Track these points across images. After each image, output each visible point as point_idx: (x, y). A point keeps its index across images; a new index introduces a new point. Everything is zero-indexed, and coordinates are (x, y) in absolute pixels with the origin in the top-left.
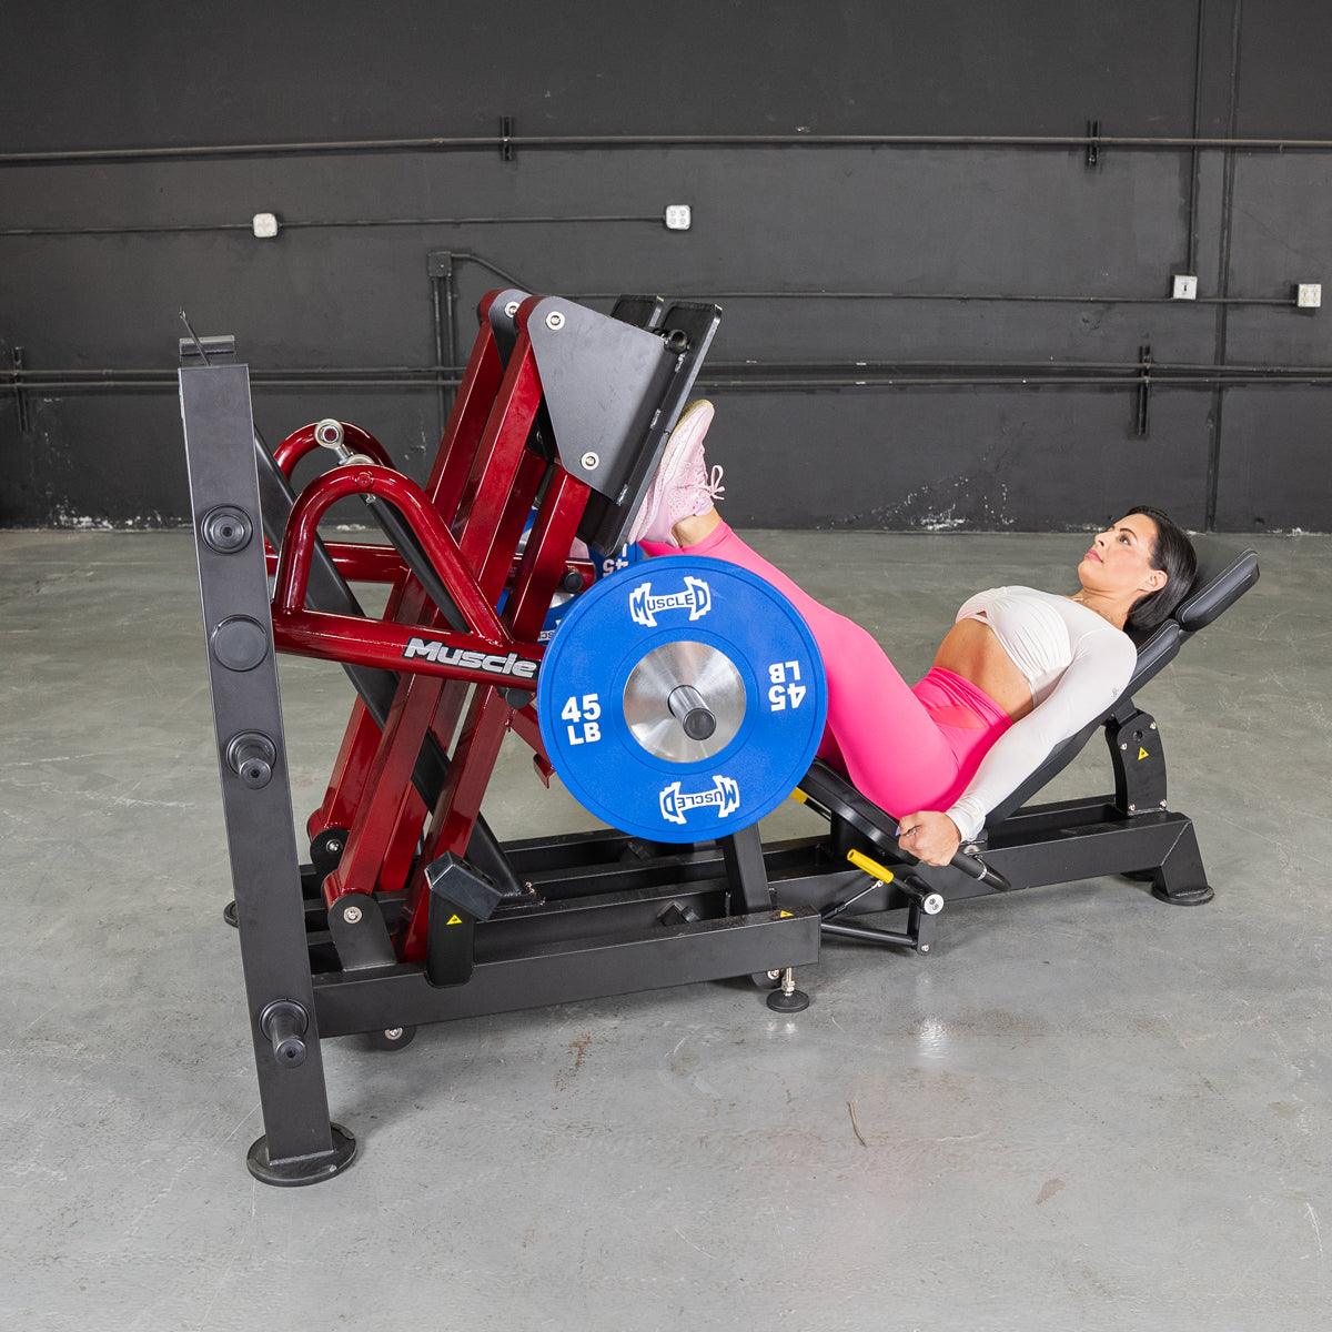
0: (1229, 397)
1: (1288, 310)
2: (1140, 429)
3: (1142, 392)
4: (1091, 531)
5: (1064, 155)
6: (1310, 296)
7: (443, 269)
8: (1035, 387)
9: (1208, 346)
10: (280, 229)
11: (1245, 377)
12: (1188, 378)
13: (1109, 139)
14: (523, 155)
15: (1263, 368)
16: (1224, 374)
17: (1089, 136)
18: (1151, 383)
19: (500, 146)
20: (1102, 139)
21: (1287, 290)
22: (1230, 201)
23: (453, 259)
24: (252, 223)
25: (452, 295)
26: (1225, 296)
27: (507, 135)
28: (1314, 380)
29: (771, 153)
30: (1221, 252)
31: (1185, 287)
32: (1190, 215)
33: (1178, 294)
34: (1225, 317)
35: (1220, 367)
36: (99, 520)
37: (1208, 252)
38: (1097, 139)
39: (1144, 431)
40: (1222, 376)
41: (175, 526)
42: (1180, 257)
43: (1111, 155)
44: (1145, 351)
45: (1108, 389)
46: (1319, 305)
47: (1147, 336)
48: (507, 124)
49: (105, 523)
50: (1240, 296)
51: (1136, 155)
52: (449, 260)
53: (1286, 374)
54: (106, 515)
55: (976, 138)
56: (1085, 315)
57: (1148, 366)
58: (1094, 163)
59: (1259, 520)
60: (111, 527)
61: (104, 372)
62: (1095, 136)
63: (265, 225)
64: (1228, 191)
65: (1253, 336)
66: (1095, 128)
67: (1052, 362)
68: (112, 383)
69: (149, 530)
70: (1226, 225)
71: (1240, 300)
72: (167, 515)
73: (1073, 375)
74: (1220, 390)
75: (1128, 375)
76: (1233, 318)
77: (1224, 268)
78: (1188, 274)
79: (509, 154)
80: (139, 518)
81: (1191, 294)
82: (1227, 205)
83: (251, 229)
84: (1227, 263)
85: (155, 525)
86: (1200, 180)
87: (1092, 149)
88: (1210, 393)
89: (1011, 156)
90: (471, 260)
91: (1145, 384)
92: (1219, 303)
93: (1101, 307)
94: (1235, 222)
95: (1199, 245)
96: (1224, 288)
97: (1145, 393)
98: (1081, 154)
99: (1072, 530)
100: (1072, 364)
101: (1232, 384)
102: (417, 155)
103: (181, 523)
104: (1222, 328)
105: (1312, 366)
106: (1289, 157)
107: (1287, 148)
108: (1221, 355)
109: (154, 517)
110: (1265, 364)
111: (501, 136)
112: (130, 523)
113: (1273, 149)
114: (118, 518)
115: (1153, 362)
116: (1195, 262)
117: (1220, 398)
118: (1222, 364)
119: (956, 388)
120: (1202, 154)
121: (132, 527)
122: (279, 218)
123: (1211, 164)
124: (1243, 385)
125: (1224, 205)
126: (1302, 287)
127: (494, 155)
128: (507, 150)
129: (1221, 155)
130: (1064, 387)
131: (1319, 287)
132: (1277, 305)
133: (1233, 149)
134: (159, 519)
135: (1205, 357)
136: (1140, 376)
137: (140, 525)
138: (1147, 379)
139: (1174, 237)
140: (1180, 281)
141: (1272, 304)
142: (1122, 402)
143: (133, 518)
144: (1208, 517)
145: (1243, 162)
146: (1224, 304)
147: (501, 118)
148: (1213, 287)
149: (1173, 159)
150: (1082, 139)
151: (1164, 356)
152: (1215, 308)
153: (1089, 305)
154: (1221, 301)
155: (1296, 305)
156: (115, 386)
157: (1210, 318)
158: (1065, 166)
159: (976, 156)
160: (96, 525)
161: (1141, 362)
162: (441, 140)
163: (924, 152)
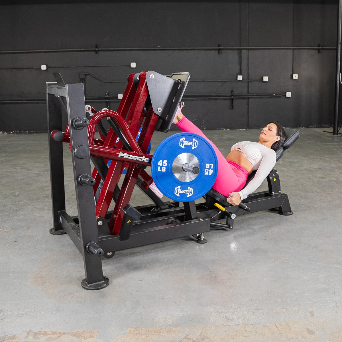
0: (250, 100)
1: (262, 82)
2: (232, 107)
3: (232, 100)
4: (223, 130)
5: (214, 51)
6: (266, 79)
7: (83, 77)
8: (209, 99)
9: (245, 90)
10: (47, 68)
11: (253, 96)
12: (241, 97)
13: (222, 48)
14: (100, 52)
15: (257, 94)
16: (249, 95)
17: (218, 47)
18: (234, 98)
19: (95, 51)
20: (221, 48)
21: (261, 78)
22: (248, 60)
23: (85, 74)
24: (41, 67)
25: (85, 82)
26: (248, 79)
27: (97, 48)
28: (268, 96)
29: (153, 52)
30: (247, 70)
31: (240, 78)
32: (240, 63)
33: (238, 79)
34: (248, 83)
35: (248, 94)
36: (4, 132)
37: (244, 70)
38: (220, 48)
39: (233, 108)
40: (249, 96)
41: (22, 133)
42: (238, 72)
43: (223, 51)
44: (232, 91)
45: (225, 99)
46: (268, 81)
47: (232, 88)
48: (97, 46)
49: (6, 133)
50: (251, 79)
51: (228, 51)
52: (84, 75)
53: (261, 95)
54: (6, 131)
55: (195, 48)
56: (219, 84)
57: (233, 94)
58: (220, 53)
59: (258, 126)
60: (7, 134)
61: (7, 99)
62: (220, 47)
63: (44, 67)
64: (248, 58)
65: (255, 88)
66: (220, 45)
67: (213, 94)
68: (8, 102)
69: (16, 134)
70: (248, 65)
71: (251, 80)
72: (20, 131)
73: (217, 97)
74: (248, 99)
75: (229, 96)
76: (250, 84)
77: (248, 74)
78: (240, 75)
79: (97, 52)
80: (13, 132)
81: (241, 79)
82: (248, 61)
83: (41, 68)
84: (248, 72)
85: (17, 133)
86: (242, 56)
87: (219, 50)
88: (246, 100)
89: (203, 52)
90: (89, 75)
91: (232, 98)
92: (247, 81)
93: (222, 82)
94: (249, 64)
95: (243, 69)
96: (248, 78)
97: (233, 100)
98: (217, 51)
99: (219, 130)
100: (217, 94)
101: (251, 98)
102: (77, 52)
103: (23, 132)
104: (248, 86)
105: (267, 93)
106: (260, 51)
107: (259, 49)
108: (248, 92)
109: (17, 131)
110: (257, 93)
111: (95, 48)
112: (11, 133)
113: (256, 49)
114: (8, 132)
115: (234, 93)
116: (242, 73)
117: (248, 101)
118: (249, 93)
119: (193, 100)
120: (242, 50)
121: (12, 134)
122: (47, 66)
123: (244, 52)
124: (253, 98)
125: (247, 61)
126: (264, 77)
127: (94, 52)
128: (97, 51)
129: (246, 51)
130: (215, 99)
131: (267, 77)
132: (259, 81)
133: (248, 49)
134: (18, 132)
135: (245, 92)
136: (231, 96)
137: (14, 133)
138: (233, 97)
139: (237, 67)
140: (239, 77)
141: (258, 81)
142: (228, 102)
143: (12, 131)
144: (247, 126)
145: (251, 52)
146: (248, 81)
147: (95, 45)
148: (246, 78)
149: (236, 52)
150: (217, 48)
151: (236, 92)
152: (246, 82)
153: (220, 82)
154: (247, 80)
155: (263, 81)
156: (9, 102)
157: (245, 84)
158: (214, 53)
159: (196, 52)
160: (3, 133)
161: (231, 93)
162: (83, 49)
163: (185, 51)
